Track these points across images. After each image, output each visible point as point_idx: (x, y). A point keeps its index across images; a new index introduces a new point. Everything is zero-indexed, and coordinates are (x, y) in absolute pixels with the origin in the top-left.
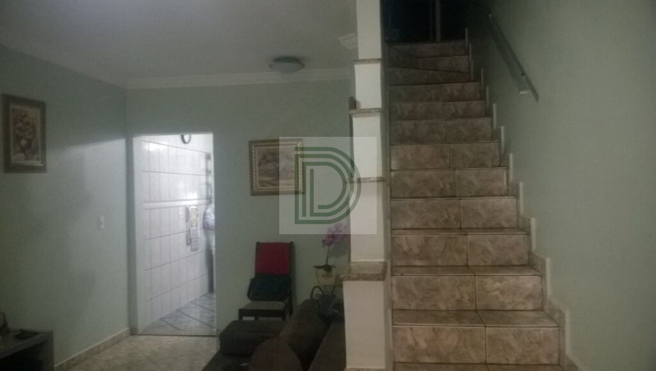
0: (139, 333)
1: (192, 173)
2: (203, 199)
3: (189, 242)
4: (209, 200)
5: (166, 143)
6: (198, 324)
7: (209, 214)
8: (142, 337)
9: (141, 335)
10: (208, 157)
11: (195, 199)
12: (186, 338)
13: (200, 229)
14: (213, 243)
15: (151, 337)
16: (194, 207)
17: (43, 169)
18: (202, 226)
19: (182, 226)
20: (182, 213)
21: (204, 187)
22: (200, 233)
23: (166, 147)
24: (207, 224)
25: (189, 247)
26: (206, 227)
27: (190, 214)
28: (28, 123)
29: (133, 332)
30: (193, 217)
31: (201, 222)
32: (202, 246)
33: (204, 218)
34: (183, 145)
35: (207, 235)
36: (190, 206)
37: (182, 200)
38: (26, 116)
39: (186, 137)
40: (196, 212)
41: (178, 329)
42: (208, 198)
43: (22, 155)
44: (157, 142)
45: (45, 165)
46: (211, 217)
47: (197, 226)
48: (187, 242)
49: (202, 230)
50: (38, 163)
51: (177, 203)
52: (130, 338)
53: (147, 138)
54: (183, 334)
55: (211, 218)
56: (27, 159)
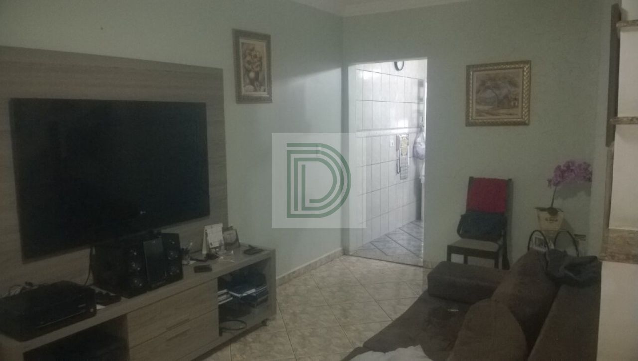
0: (351, 254)
1: (403, 101)
2: (414, 127)
3: (399, 170)
4: (419, 129)
5: (379, 71)
6: (405, 251)
7: (420, 143)
8: (353, 258)
9: (352, 256)
10: (420, 84)
11: (406, 128)
12: (393, 265)
13: (410, 157)
14: (423, 172)
15: (361, 259)
16: (405, 135)
17: (268, 100)
18: (412, 155)
19: (393, 154)
20: (393, 141)
21: (415, 115)
22: (410, 162)
23: (379, 75)
24: (417, 153)
25: (399, 175)
26: (416, 156)
27: (401, 142)
28: (255, 57)
29: (345, 252)
30: (403, 145)
31: (411, 151)
32: (411, 174)
33: (414, 147)
34: (396, 72)
35: (416, 163)
36: (401, 134)
37: (393, 128)
38: (253, 50)
39: (400, 64)
40: (407, 141)
41: (387, 255)
42: (420, 127)
43: (251, 87)
44: (371, 70)
45: (271, 96)
46: (421, 145)
47: (407, 154)
48: (397, 171)
49: (412, 159)
50: (265, 95)
51: (388, 132)
52: (343, 257)
53: (361, 66)
54: (391, 260)
55: (422, 147)
56: (255, 90)
